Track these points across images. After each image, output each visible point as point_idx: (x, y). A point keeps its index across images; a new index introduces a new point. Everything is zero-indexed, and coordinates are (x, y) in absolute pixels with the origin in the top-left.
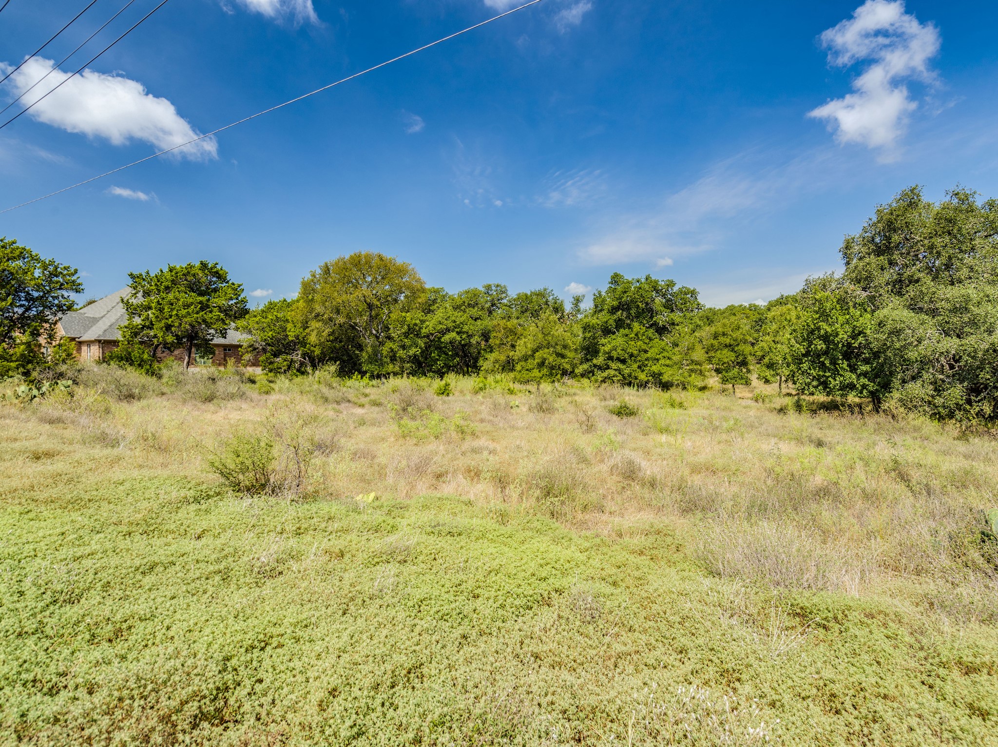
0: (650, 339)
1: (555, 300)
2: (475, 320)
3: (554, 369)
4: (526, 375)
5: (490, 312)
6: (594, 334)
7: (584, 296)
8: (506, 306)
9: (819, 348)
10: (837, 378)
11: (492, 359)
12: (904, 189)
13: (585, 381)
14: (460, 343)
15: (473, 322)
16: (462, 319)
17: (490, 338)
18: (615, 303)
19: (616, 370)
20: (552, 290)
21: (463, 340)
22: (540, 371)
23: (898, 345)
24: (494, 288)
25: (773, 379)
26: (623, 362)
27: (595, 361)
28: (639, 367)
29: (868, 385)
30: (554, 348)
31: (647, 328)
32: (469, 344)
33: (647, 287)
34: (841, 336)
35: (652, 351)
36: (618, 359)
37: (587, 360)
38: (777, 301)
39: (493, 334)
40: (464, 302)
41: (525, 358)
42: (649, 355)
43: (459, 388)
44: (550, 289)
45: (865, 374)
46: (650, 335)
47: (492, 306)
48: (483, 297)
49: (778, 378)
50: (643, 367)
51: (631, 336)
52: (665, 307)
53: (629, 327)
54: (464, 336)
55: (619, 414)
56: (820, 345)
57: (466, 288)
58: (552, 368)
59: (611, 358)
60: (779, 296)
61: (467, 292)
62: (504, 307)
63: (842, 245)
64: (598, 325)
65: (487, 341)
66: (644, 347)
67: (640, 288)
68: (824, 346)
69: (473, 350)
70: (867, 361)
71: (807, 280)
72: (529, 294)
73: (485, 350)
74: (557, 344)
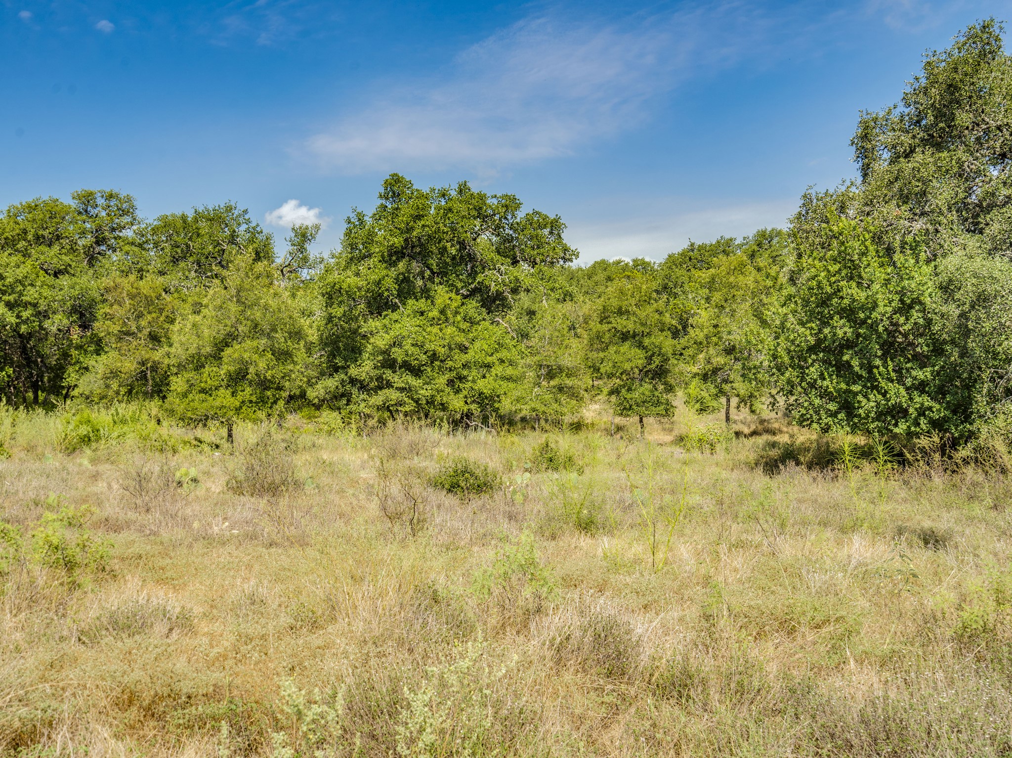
0: (472, 322)
1: (254, 232)
2: (56, 275)
3: (268, 388)
4: (200, 404)
5: (92, 259)
6: (351, 310)
7: (317, 228)
8: (133, 244)
9: (840, 333)
10: (871, 396)
11: (101, 369)
12: (971, 25)
13: (329, 417)
14: (16, 329)
15: (50, 280)
16: (21, 272)
17: (94, 318)
18: (398, 241)
19: (402, 390)
20: (246, 212)
21: (25, 322)
22: (233, 394)
23: (987, 326)
24: (101, 201)
25: (714, 404)
26: (417, 372)
27: (353, 371)
28: (450, 383)
29: (930, 409)
30: (269, 337)
31: (465, 297)
32: (42, 335)
33: (463, 208)
34: (881, 309)
35: (478, 344)
36: (407, 366)
37: (336, 369)
38: (683, 254)
39: (102, 310)
40: (25, 232)
41: (198, 363)
42: (469, 356)
43: (21, 440)
44: (241, 207)
45: (921, 387)
46: (472, 312)
47: (98, 243)
48: (73, 222)
49: (723, 400)
50: (458, 383)
51: (431, 315)
52: (499, 253)
53: (426, 293)
54: (25, 314)
55: (453, 488)
56: (843, 329)
57: (28, 198)
58: (264, 384)
59: (390, 364)
60: (685, 245)
61: (32, 208)
62: (127, 248)
63: (854, 130)
64: (359, 289)
65: (85, 326)
66: (461, 339)
67: (450, 210)
68: (849, 331)
69: (50, 351)
70: (921, 361)
71: (805, 196)
72: (190, 215)
73: (79, 347)
74: (274, 330)
